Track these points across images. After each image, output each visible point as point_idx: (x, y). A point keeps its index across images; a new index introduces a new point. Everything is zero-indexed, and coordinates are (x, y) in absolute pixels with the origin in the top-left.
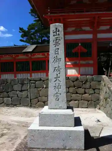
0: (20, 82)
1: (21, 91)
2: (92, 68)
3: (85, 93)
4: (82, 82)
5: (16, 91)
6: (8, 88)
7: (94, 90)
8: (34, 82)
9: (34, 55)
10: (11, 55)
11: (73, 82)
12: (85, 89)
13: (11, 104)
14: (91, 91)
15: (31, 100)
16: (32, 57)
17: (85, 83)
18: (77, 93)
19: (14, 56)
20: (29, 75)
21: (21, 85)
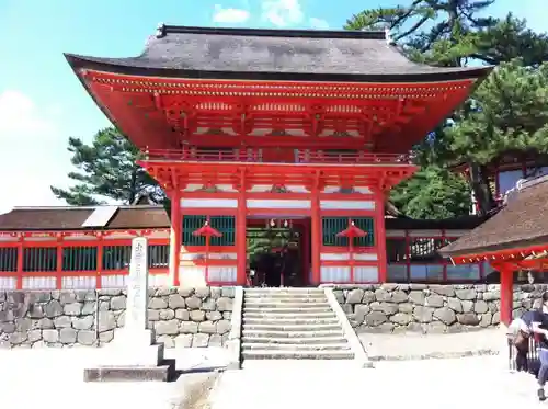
0: (78, 298)
1: (80, 316)
2: (235, 269)
3: (206, 319)
4: (201, 298)
5: (70, 316)
6: (54, 310)
7: (222, 312)
8: (107, 298)
9: (109, 234)
10: (54, 232)
11: (184, 298)
12: (206, 311)
13: (59, 342)
14: (217, 316)
15: (98, 333)
16: (104, 237)
17: (206, 301)
18: (190, 320)
19: (59, 234)
20: (94, 279)
21: (80, 304)
